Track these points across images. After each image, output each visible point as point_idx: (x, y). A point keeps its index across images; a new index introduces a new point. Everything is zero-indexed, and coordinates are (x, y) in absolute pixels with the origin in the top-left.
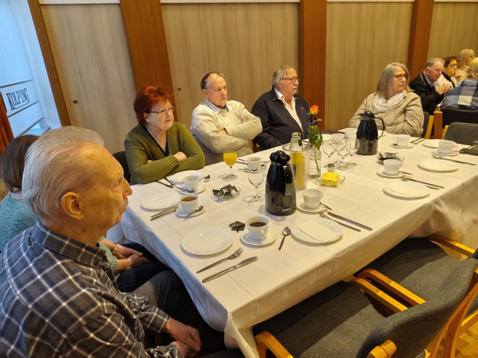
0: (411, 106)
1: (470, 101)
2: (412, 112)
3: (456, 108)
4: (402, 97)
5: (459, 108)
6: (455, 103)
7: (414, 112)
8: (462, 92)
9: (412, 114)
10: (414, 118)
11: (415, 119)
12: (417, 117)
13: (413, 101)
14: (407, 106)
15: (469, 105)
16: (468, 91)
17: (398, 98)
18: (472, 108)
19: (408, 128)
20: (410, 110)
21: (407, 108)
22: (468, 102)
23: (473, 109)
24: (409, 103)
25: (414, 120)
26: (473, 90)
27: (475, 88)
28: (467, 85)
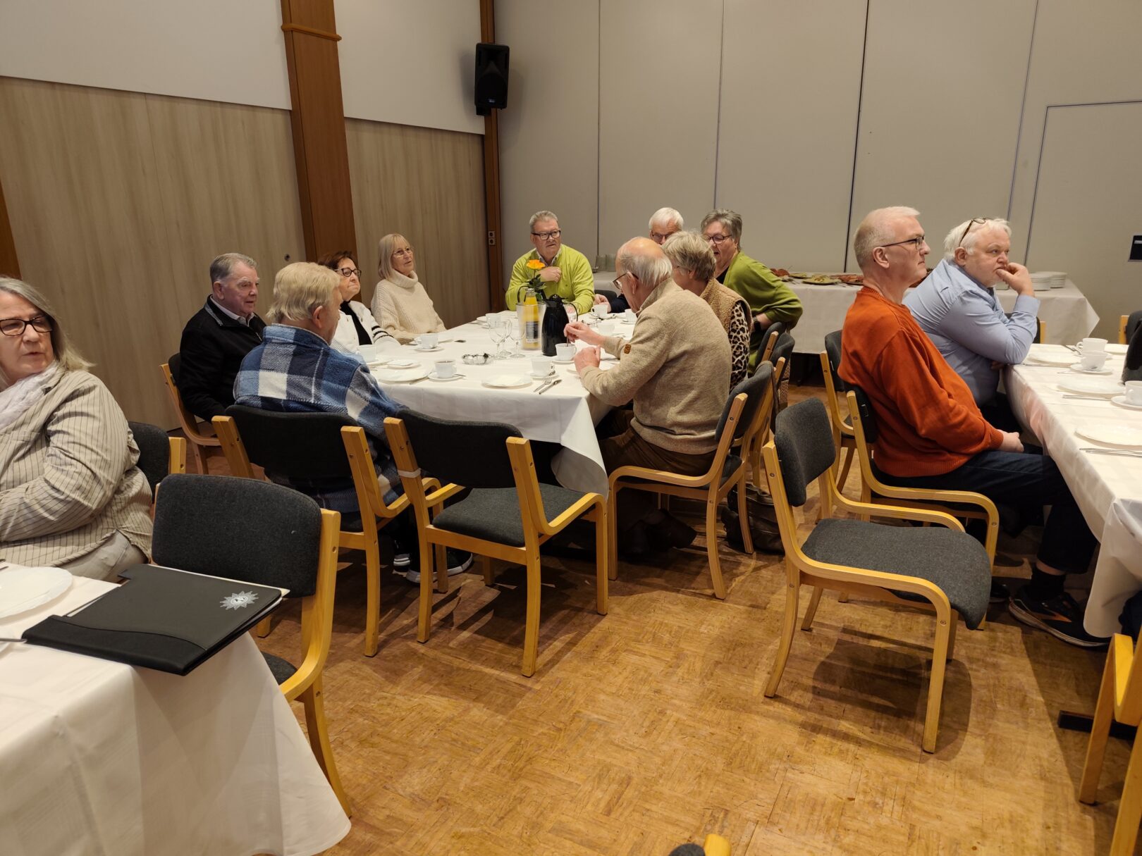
0: (64, 417)
1: (284, 387)
2: (66, 438)
3: (257, 407)
4: (33, 390)
5: (263, 408)
6: (253, 393)
7: (71, 439)
8: (263, 362)
9: (65, 447)
10: (68, 460)
11: (74, 462)
12: (77, 455)
13: (74, 402)
14: (50, 419)
15: (283, 397)
16: (276, 359)
17: (21, 394)
18: (292, 405)
19: (45, 495)
20: (59, 432)
21: (53, 424)
22: (280, 391)
23: (295, 410)
24: (58, 408)
25: (68, 468)
26: (287, 355)
27: (291, 349)
28: (273, 341)
